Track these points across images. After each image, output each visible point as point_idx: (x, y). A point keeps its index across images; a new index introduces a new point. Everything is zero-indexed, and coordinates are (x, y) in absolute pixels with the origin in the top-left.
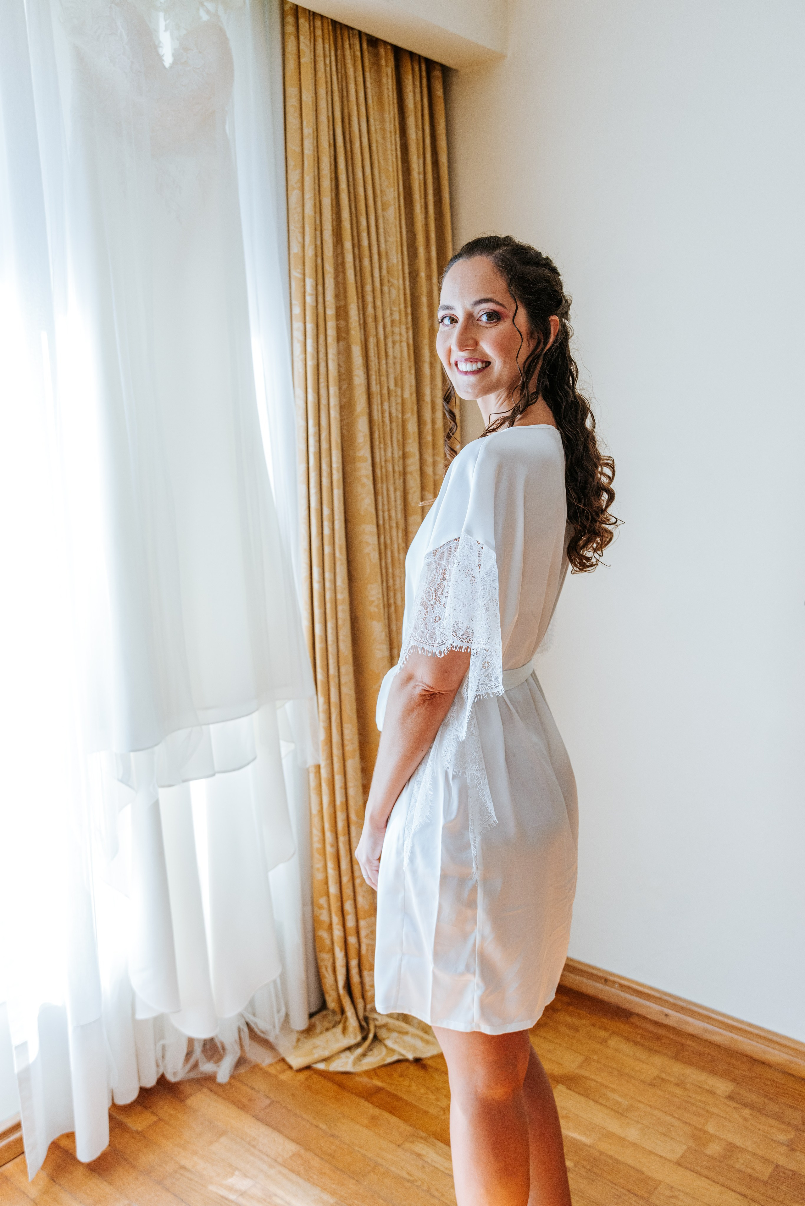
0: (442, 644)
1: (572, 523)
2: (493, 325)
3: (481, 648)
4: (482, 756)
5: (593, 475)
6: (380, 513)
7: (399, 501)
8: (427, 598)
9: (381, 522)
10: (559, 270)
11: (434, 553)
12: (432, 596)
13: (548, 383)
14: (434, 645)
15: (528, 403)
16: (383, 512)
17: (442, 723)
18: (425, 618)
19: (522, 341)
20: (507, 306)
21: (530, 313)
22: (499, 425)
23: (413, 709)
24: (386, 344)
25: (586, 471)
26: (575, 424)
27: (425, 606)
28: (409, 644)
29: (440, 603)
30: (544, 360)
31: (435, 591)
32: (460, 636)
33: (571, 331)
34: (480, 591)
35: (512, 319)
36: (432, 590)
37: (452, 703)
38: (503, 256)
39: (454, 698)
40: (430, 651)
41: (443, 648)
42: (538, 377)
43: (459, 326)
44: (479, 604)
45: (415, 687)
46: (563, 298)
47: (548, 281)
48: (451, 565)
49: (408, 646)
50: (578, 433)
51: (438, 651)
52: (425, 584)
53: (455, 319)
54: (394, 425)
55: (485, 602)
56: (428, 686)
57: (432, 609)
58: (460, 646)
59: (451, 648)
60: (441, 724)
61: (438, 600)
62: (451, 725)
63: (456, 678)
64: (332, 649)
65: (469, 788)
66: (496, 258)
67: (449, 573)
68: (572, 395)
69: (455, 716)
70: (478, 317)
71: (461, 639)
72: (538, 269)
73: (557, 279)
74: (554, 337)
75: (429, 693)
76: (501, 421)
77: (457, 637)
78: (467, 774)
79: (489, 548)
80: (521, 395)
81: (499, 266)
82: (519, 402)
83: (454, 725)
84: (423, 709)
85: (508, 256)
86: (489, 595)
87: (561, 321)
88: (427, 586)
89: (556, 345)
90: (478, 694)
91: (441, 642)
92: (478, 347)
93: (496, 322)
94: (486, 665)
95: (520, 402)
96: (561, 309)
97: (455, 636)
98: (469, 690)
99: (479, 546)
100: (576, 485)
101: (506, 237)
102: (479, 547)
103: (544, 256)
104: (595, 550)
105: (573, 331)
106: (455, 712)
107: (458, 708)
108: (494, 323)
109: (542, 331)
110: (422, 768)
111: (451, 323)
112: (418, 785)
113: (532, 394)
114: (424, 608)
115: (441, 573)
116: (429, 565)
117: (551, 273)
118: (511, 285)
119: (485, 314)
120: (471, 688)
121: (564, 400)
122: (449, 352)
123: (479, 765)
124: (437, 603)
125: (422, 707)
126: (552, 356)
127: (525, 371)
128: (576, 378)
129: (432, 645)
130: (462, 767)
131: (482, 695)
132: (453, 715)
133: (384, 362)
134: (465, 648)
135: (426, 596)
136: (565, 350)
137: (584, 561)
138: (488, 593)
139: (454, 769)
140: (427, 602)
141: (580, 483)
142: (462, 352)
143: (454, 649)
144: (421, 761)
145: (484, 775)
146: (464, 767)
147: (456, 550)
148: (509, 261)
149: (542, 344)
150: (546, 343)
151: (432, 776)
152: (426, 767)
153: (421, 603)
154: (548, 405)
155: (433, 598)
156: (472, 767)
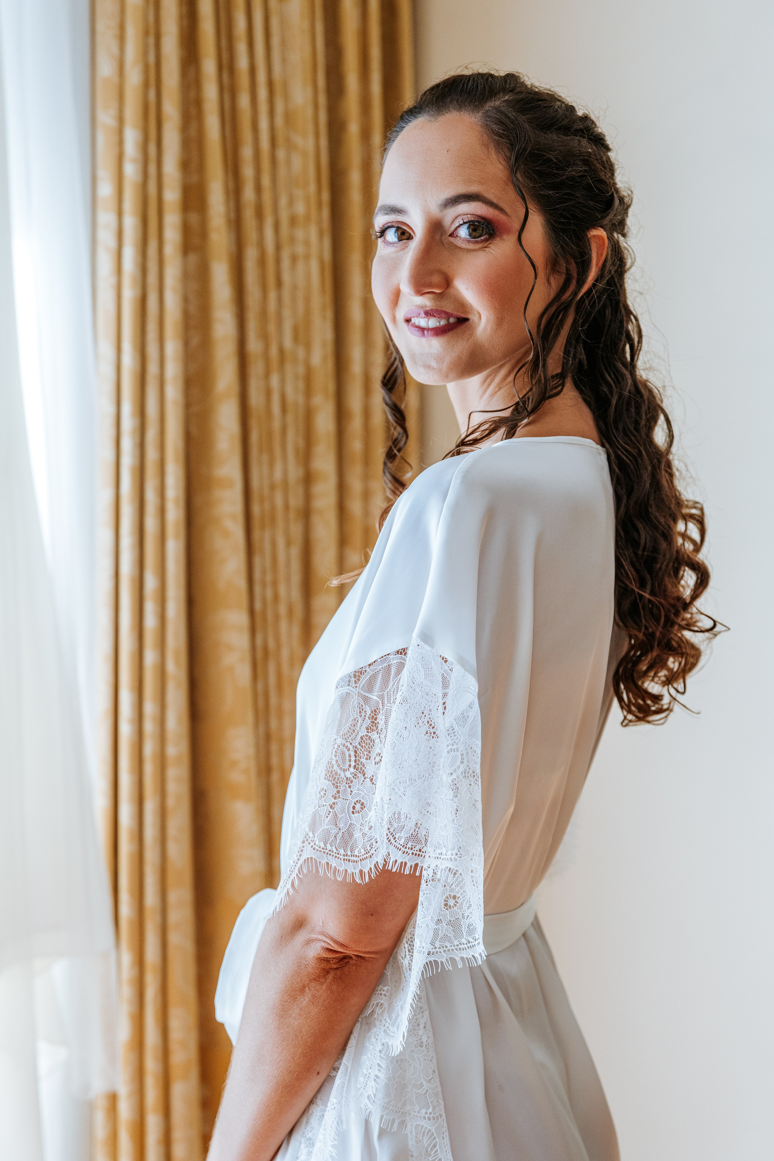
0: (365, 856)
1: (626, 626)
2: (480, 245)
3: (444, 867)
4: (439, 1089)
5: (668, 536)
6: (258, 589)
7: (296, 566)
8: (339, 765)
9: (258, 605)
10: (609, 141)
11: (355, 676)
12: (350, 761)
13: (583, 357)
14: (350, 858)
15: (545, 393)
16: (264, 584)
17: (360, 1019)
18: (334, 803)
19: (536, 278)
20: (507, 210)
21: (552, 224)
22: (487, 432)
23: (304, 987)
24: (278, 261)
25: (656, 528)
26: (635, 436)
27: (334, 780)
28: (300, 855)
29: (364, 775)
30: (577, 312)
31: (356, 752)
32: (402, 842)
33: (629, 257)
34: (445, 754)
35: (517, 234)
36: (349, 750)
37: (380, 978)
38: (502, 112)
39: (385, 968)
40: (341, 869)
41: (368, 866)
42: (566, 344)
43: (415, 245)
44: (442, 780)
45: (308, 942)
46: (615, 194)
47: (586, 162)
48: (389, 702)
49: (298, 859)
50: (640, 452)
51: (357, 871)
52: (336, 737)
53: (408, 232)
54: (290, 418)
55: (454, 776)
56: (336, 942)
57: (347, 786)
58: (402, 863)
59: (384, 865)
60: (357, 1021)
61: (361, 768)
62: (377, 1023)
63: (391, 926)
64: (151, 855)
65: (412, 1156)
66: (490, 117)
67: (384, 717)
68: (630, 382)
69: (386, 1005)
70: (452, 229)
71: (403, 849)
72: (569, 138)
73: (604, 159)
74: (597, 269)
75: (338, 955)
76: (490, 426)
77: (396, 844)
78: (409, 1126)
79: (466, 670)
80: (531, 380)
81: (493, 131)
82: (527, 393)
83: (383, 1021)
84: (324, 987)
85: (512, 114)
86: (462, 762)
87: (610, 238)
88: (339, 741)
89: (600, 285)
90: (435, 961)
91: (363, 852)
92: (451, 291)
93: (486, 240)
94: (451, 902)
95: (530, 393)
96: (611, 216)
97: (393, 841)
98: (415, 951)
99: (446, 666)
100: (636, 554)
101: (508, 75)
102: (446, 668)
103: (580, 113)
104: (669, 681)
105: (633, 256)
106: (385, 995)
107: (391, 989)
108: (482, 241)
109: (575, 258)
110: (316, 1111)
111: (400, 240)
112: (307, 1146)
113: (553, 377)
114: (333, 784)
115: (368, 715)
116: (344, 700)
117: (594, 147)
118: (516, 171)
119: (464, 223)
120: (420, 947)
121: (615, 389)
122: (396, 296)
123: (434, 1109)
124: (359, 775)
125: (322, 984)
126: (593, 306)
127: (541, 334)
128: (638, 346)
129: (346, 858)
130: (399, 1112)
131: (442, 962)
132: (381, 1002)
133: (272, 295)
134: (411, 866)
135: (337, 761)
136: (619, 294)
137: (649, 702)
138: (460, 760)
139: (382, 1117)
140: (339, 771)
141: (644, 551)
142: (421, 297)
143: (390, 868)
144: (315, 1096)
145: (444, 1129)
146: (403, 1113)
147: (399, 672)
148: (512, 123)
149: (574, 282)
150: (581, 282)
151: (336, 1128)
152: (325, 1110)
153: (326, 775)
154: (585, 401)
155: (350, 766)
156: (419, 1112)
